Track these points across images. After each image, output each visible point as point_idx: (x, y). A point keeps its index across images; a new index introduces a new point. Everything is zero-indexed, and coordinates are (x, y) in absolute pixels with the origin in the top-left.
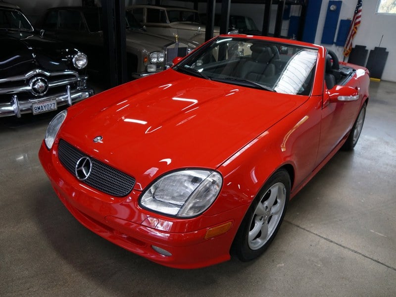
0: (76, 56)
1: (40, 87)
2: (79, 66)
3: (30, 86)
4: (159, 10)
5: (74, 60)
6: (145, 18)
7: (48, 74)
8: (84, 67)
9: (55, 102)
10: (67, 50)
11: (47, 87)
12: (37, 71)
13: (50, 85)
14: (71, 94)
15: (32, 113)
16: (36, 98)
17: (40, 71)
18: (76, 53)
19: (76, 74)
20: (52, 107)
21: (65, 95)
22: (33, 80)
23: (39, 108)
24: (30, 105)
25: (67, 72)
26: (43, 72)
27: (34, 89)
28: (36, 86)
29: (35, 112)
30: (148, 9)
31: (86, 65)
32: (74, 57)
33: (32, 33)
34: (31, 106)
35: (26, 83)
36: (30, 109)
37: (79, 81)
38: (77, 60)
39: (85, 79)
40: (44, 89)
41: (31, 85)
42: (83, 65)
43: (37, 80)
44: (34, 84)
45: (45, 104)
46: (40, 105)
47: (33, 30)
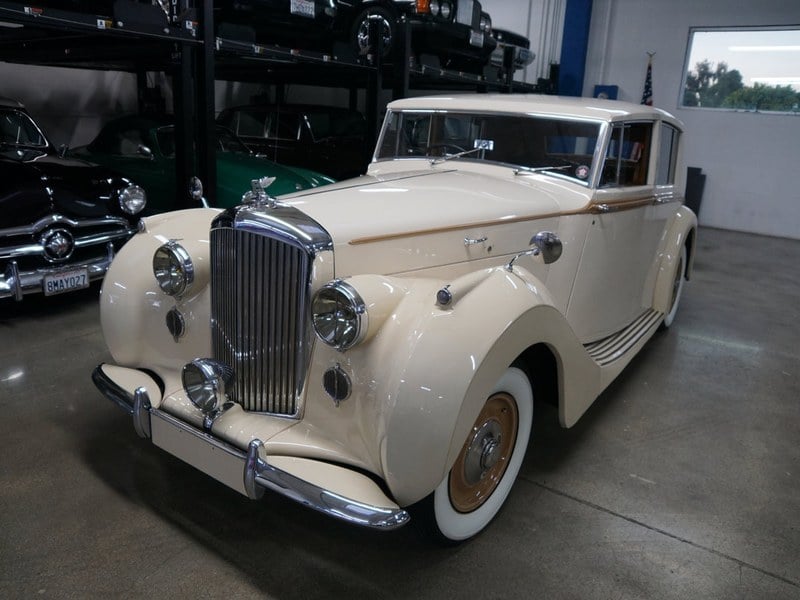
0: (126, 191)
1: (60, 246)
2: (132, 208)
3: (40, 244)
5: (121, 198)
7: (74, 223)
8: (139, 210)
9: (84, 272)
10: (110, 181)
11: (71, 245)
12: (55, 218)
13: (77, 243)
15: (43, 293)
16: (51, 265)
17: (60, 217)
18: (126, 185)
19: (125, 222)
20: (81, 283)
21: (103, 261)
22: (48, 235)
23: (56, 284)
24: (41, 278)
25: (109, 220)
26: (65, 219)
27: (49, 250)
28: (51, 245)
29: (48, 292)
31: (143, 207)
32: (121, 193)
33: (45, 150)
34: (43, 281)
35: (34, 239)
36: (42, 284)
38: (128, 198)
40: (65, 249)
41: (43, 243)
42: (138, 207)
43: (55, 234)
45: (66, 277)
46: (58, 279)
47: (47, 145)
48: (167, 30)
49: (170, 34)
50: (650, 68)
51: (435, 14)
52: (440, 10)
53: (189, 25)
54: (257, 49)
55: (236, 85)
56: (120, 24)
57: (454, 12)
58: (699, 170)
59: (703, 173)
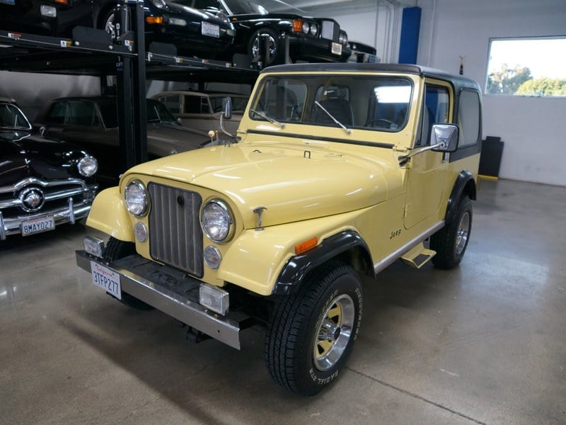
0: (83, 160)
1: (34, 200)
2: (87, 172)
4: (200, 97)
5: (79, 165)
6: (182, 107)
7: (44, 184)
8: (92, 174)
9: (51, 219)
10: (71, 153)
11: (41, 201)
12: (31, 180)
13: (46, 198)
14: (75, 209)
15: (21, 234)
16: (28, 214)
17: (35, 180)
18: (83, 156)
19: (83, 182)
20: (48, 226)
21: (66, 210)
22: (25, 192)
23: (30, 228)
24: (19, 223)
25: (71, 181)
26: (39, 181)
27: (25, 203)
28: (28, 200)
29: (24, 233)
30: (187, 97)
31: (95, 171)
32: (79, 162)
33: (29, 131)
34: (20, 225)
35: (15, 195)
36: (19, 229)
37: (86, 191)
38: (84, 166)
39: (94, 189)
40: (38, 203)
41: (21, 198)
42: (91, 171)
44: (26, 196)
45: (38, 223)
46: (31, 224)
47: (31, 128)
48: (111, 47)
49: (113, 50)
50: (462, 67)
51: (307, 32)
52: (310, 29)
53: (127, 43)
54: (178, 60)
55: (171, 83)
56: (77, 43)
57: (320, 31)
58: (499, 138)
59: (501, 140)
